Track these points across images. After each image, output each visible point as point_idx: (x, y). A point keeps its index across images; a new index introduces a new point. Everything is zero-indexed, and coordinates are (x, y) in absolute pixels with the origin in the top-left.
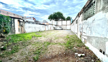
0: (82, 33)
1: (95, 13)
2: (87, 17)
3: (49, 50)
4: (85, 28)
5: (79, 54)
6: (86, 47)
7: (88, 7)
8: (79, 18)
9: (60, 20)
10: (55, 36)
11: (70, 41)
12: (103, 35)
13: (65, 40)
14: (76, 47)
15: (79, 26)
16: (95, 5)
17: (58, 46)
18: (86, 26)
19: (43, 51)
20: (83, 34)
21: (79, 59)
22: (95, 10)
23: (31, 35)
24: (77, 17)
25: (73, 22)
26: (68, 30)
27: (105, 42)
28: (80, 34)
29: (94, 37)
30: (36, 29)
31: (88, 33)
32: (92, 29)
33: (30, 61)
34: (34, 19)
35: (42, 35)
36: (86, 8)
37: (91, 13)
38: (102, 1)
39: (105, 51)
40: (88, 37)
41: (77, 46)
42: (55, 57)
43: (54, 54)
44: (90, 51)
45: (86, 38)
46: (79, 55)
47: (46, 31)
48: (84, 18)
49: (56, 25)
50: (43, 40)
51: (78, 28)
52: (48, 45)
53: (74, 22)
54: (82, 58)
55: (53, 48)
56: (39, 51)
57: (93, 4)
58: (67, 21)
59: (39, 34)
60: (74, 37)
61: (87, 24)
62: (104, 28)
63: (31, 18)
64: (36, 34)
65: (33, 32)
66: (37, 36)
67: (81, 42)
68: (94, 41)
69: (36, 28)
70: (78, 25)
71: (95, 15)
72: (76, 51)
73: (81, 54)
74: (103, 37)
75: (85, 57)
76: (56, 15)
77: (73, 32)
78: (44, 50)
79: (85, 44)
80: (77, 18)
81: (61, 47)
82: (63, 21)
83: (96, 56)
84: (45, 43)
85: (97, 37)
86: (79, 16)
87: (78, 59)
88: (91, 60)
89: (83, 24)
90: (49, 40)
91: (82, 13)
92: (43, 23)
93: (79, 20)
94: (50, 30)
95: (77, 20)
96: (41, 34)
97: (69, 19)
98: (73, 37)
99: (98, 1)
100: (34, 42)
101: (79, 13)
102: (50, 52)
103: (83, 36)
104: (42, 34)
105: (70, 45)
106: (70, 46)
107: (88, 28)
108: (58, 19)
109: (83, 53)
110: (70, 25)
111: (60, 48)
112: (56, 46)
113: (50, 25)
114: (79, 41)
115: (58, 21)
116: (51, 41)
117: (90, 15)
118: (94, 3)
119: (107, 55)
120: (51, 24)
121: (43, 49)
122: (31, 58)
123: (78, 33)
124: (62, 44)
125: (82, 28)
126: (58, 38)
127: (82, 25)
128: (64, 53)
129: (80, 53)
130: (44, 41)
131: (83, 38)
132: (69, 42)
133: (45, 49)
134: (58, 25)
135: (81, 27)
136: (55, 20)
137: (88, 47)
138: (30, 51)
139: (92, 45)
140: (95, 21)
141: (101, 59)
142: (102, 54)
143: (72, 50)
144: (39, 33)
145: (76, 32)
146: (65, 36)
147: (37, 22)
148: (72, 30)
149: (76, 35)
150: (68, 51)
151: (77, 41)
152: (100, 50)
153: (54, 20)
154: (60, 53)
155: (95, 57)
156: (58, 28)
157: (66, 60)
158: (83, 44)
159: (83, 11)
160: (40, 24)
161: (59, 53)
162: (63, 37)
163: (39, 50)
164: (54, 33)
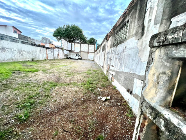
0: (109, 67)
1: (127, 37)
2: (117, 43)
3: (54, 97)
4: (113, 59)
5: (103, 97)
6: (113, 87)
7: (120, 26)
8: (107, 42)
9: (77, 42)
10: (66, 71)
11: (92, 79)
12: (133, 70)
13: (85, 77)
14: (100, 88)
15: (107, 55)
16: (128, 27)
17: (72, 88)
18: (116, 56)
19: (41, 101)
20: (111, 68)
21: (103, 104)
22: (127, 34)
23: (8, 67)
24: (104, 40)
25: (98, 48)
26: (90, 60)
27: (134, 78)
28: (107, 68)
29: (123, 72)
30: (22, 55)
31: (117, 66)
32: (122, 61)
33: (5, 124)
34: (16, 30)
35: (40, 68)
36: (117, 29)
37: (122, 37)
38: (136, 22)
39: (132, 90)
40: (117, 72)
41: (102, 86)
42: (67, 106)
43: (63, 103)
44: (117, 92)
45: (114, 73)
46: (103, 99)
47: (48, 60)
48: (114, 44)
49: (69, 51)
50: (41, 79)
51: (104, 58)
52: (52, 87)
53: (100, 48)
54: (107, 103)
55: (62, 93)
56: (32, 101)
57: (126, 24)
58: (89, 44)
59: (31, 66)
60: (98, 72)
61: (116, 53)
62: (134, 61)
63: (6, 26)
64: (23, 66)
65: (15, 62)
66: (26, 70)
67: (108, 80)
68: (123, 77)
69: (22, 53)
70: (105, 53)
71: (127, 41)
72: (100, 93)
73: (106, 98)
74: (132, 73)
75: (110, 100)
76: (70, 31)
77: (98, 64)
78: (42, 98)
79: (112, 82)
80: (105, 43)
81: (78, 89)
82: (82, 44)
83: (123, 97)
84: (45, 84)
85: (126, 73)
86: (108, 39)
87: (101, 105)
88: (116, 104)
89: (112, 53)
90: (54, 79)
91: (111, 35)
92: (41, 44)
93: (107, 45)
94: (57, 59)
95: (104, 46)
96: (35, 66)
97: (92, 42)
98: (96, 72)
99: (132, 21)
100: (19, 84)
101: (107, 35)
102: (55, 101)
103: (110, 72)
104: (39, 66)
105: (92, 85)
106: (91, 88)
107: (118, 60)
108: (74, 40)
109: (108, 96)
110: (94, 52)
111: (75, 91)
112: (69, 88)
113: (57, 49)
114: (104, 78)
115: (73, 44)
116: (59, 79)
117: (122, 40)
118: (128, 22)
119: (133, 95)
120: (59, 48)
121: (41, 96)
122: (10, 118)
123: (104, 66)
124: (78, 84)
125: (110, 59)
126: (73, 74)
127: (110, 54)
128: (82, 99)
129: (105, 95)
130: (43, 80)
131: (110, 74)
132: (91, 81)
133: (46, 96)
134: (72, 51)
135: (109, 56)
136: (68, 40)
137: (116, 86)
138: (7, 104)
139: (120, 84)
140: (126, 50)
141: (128, 100)
142: (129, 94)
143: (94, 93)
144: (31, 64)
145: (102, 65)
146: (86, 70)
147: (24, 40)
148: (97, 61)
149: (101, 69)
150: (88, 94)
151: (102, 78)
152: (128, 89)
153: (65, 40)
154: (74, 99)
155: (122, 100)
156: (73, 56)
157: (85, 109)
158: (110, 83)
159: (113, 33)
160: (34, 45)
161: (72, 100)
162: (81, 72)
163: (31, 98)
164: (65, 64)
